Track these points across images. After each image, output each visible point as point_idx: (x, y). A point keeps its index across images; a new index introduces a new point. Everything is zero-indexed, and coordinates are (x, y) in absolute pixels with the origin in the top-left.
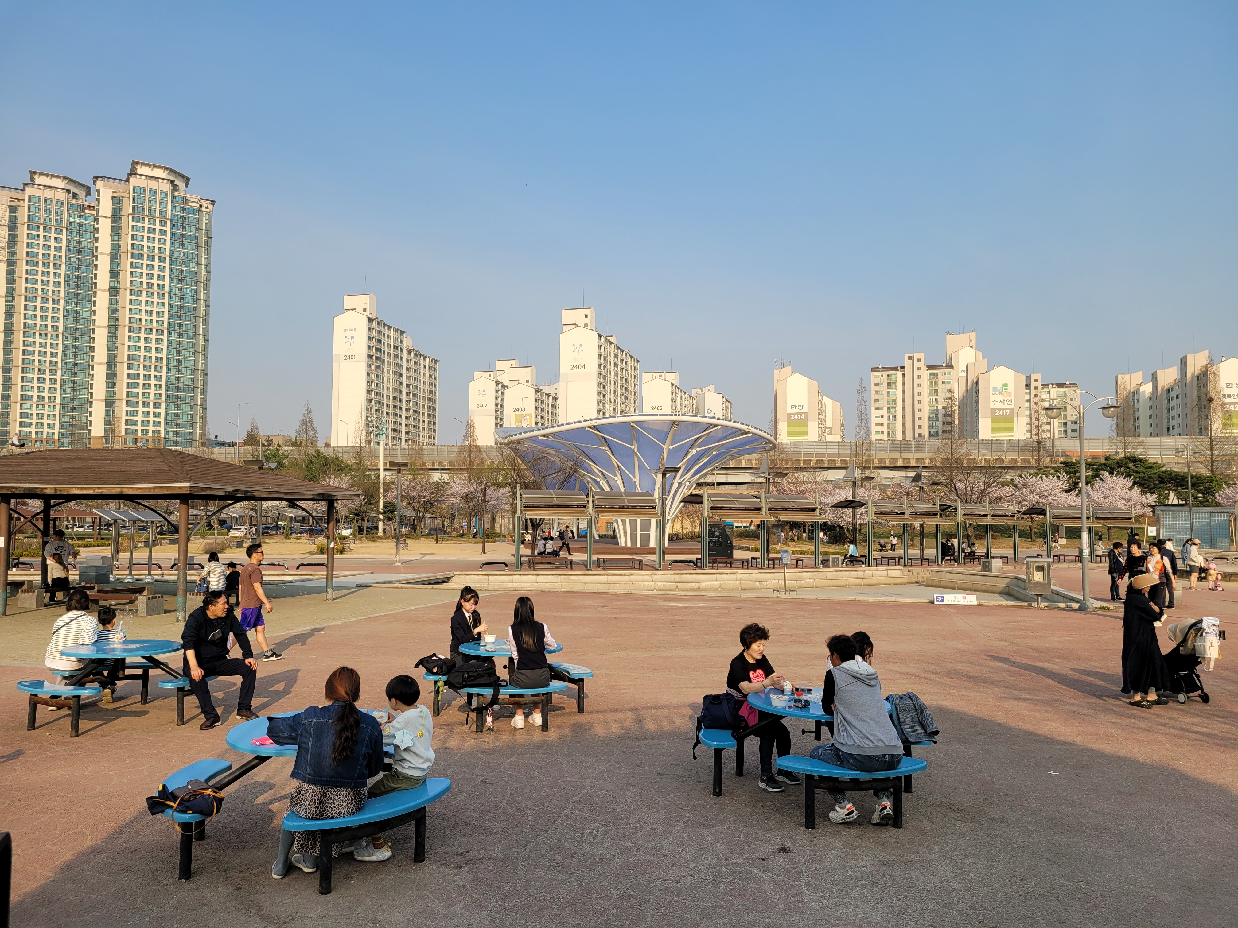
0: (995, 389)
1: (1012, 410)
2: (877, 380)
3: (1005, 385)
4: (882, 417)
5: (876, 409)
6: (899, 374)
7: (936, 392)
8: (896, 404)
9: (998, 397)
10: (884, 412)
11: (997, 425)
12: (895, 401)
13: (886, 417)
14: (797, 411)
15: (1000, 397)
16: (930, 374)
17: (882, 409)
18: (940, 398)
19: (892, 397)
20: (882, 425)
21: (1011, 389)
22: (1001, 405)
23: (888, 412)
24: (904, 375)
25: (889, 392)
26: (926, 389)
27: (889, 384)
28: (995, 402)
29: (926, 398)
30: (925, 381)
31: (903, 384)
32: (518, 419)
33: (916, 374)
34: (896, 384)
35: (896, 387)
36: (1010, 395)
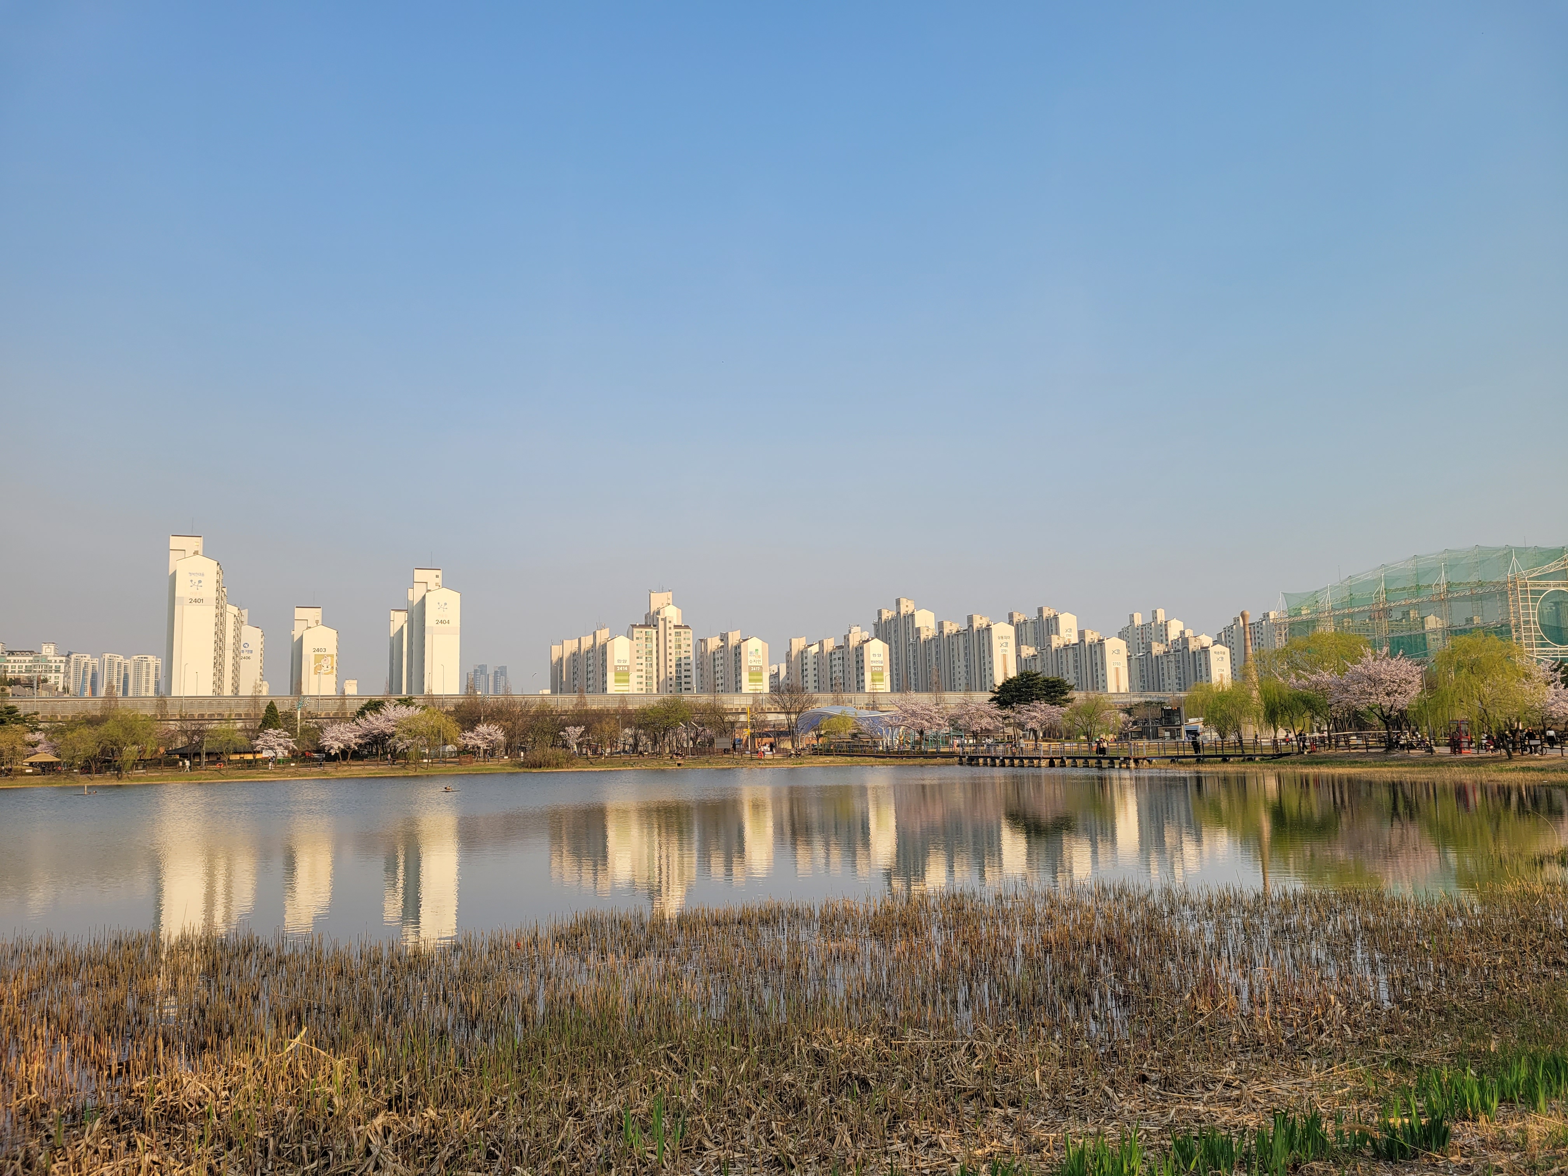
0: (751, 653)
1: (761, 667)
2: (638, 635)
3: (757, 650)
5: (637, 658)
6: (654, 631)
7: (680, 646)
8: (652, 654)
9: (753, 658)
10: (643, 661)
11: (752, 677)
12: (651, 652)
13: (644, 664)
14: (622, 664)
16: (676, 633)
17: (641, 658)
18: (682, 651)
19: (649, 649)
20: (642, 670)
21: (760, 653)
22: (754, 664)
23: (646, 661)
24: (657, 632)
25: (646, 645)
26: (673, 644)
27: (647, 638)
28: (751, 661)
29: (673, 651)
30: (673, 638)
31: (657, 639)
32: (318, 659)
33: (668, 631)
34: (651, 639)
35: (652, 641)
36: (759, 657)
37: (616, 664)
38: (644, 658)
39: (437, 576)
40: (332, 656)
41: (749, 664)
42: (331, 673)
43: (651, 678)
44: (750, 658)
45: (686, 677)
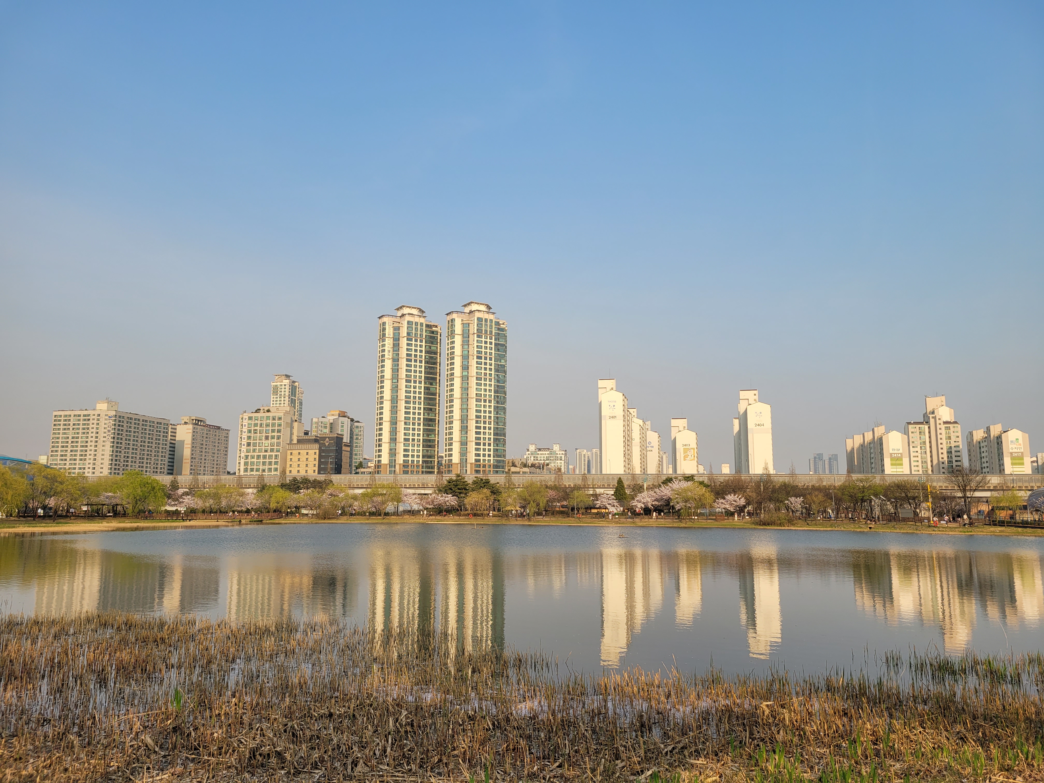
0: (1012, 442)
1: (1022, 453)
2: (913, 430)
3: (1017, 439)
4: (917, 452)
5: (913, 447)
6: (927, 427)
7: (950, 438)
8: (925, 444)
9: (1014, 446)
10: (918, 449)
11: (1014, 461)
12: (925, 443)
13: (919, 451)
15: (1015, 446)
16: (945, 427)
17: (917, 447)
18: (952, 442)
19: (922, 440)
20: (918, 457)
21: (1021, 441)
22: (1016, 451)
23: (921, 449)
24: (929, 427)
25: (920, 437)
26: (944, 436)
27: (920, 432)
28: (1012, 449)
29: (944, 441)
30: (943, 431)
31: (929, 432)
32: (685, 451)
33: (938, 427)
34: (924, 432)
35: (925, 434)
36: (1020, 445)
37: (891, 452)
38: (919, 447)
39: (755, 395)
40: (694, 449)
41: (1011, 451)
42: (694, 460)
43: (926, 462)
44: (1010, 446)
45: (956, 461)
